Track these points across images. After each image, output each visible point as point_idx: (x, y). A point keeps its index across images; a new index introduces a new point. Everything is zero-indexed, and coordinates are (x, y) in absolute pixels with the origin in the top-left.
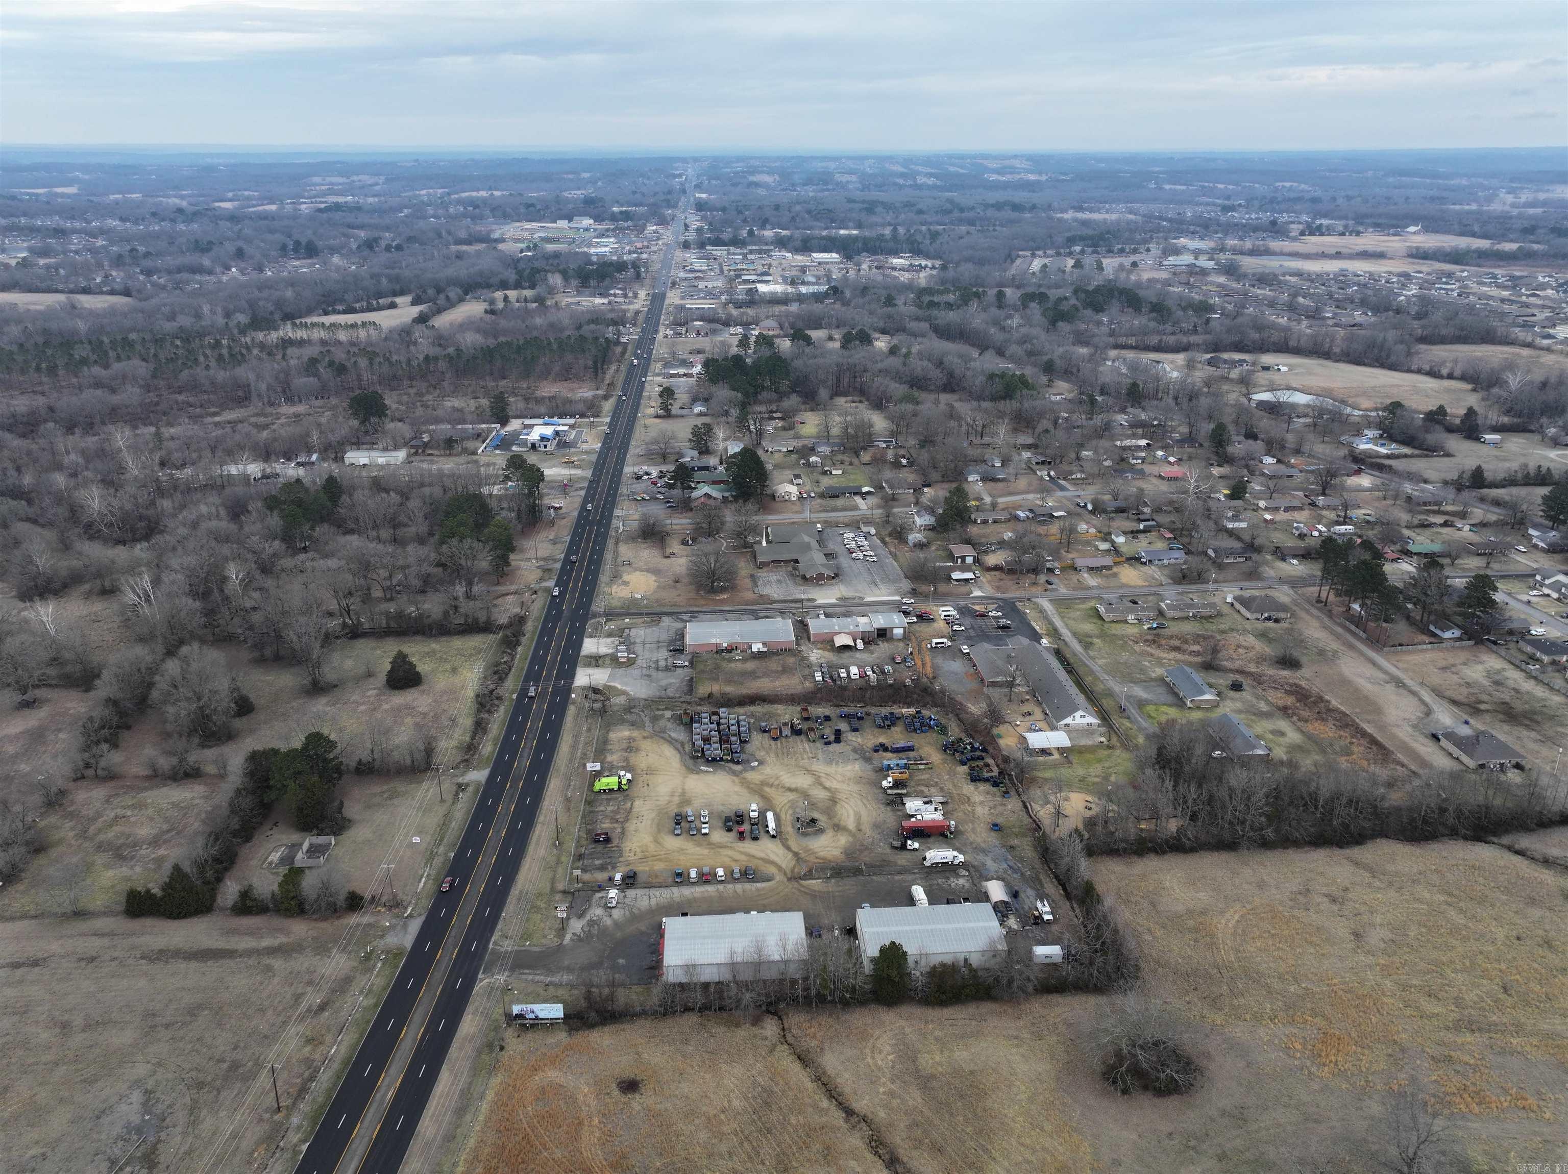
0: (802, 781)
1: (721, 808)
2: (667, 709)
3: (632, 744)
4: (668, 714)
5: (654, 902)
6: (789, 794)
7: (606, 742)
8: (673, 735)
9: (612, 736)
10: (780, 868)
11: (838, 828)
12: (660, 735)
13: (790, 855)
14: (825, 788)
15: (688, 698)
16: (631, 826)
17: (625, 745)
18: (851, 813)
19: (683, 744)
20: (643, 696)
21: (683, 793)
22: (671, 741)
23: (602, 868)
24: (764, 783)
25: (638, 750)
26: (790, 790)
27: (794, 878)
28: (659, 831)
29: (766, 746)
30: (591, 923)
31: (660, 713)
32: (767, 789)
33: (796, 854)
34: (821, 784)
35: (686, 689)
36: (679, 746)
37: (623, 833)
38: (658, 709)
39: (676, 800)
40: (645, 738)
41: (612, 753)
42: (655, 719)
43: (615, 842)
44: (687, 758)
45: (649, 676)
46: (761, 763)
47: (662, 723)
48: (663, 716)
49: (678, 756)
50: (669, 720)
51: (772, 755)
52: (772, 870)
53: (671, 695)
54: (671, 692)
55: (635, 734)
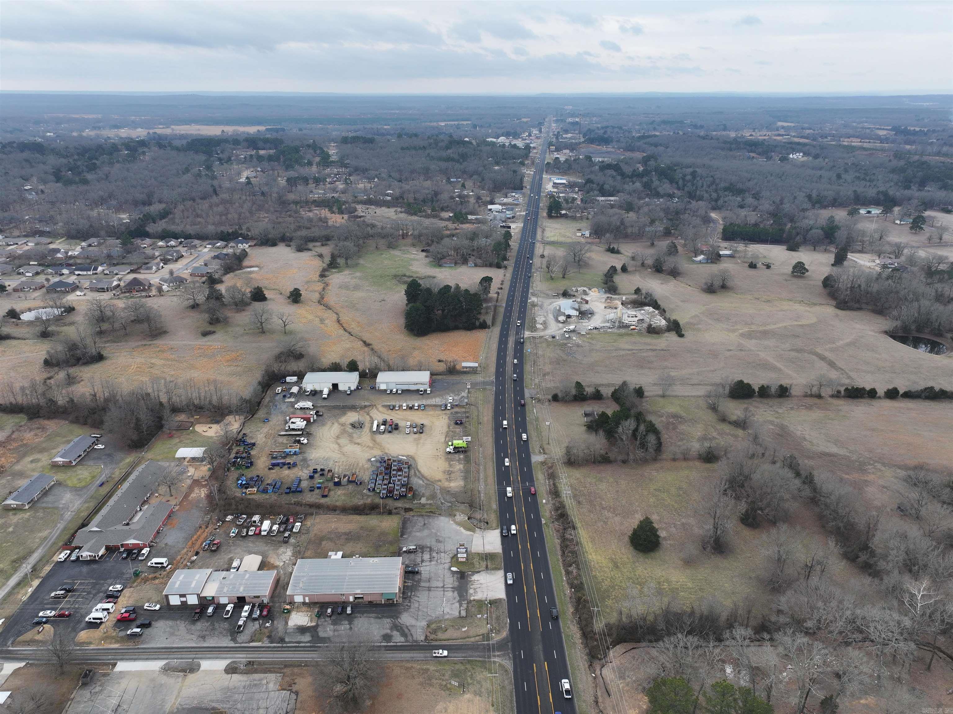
0: (350, 448)
1: (398, 436)
2: (424, 505)
3: (448, 476)
4: (423, 501)
5: (434, 400)
6: (360, 442)
7: (465, 478)
8: (421, 482)
9: (462, 483)
10: (378, 410)
11: (343, 425)
12: (430, 483)
13: (371, 415)
14: (339, 444)
15: (407, 515)
16: (445, 429)
17: (452, 475)
18: (332, 432)
19: (415, 475)
20: (442, 518)
21: (417, 444)
22: (422, 477)
23: (457, 413)
24: (372, 448)
25: (444, 472)
26: (358, 444)
27: (372, 406)
28: (431, 427)
29: (362, 471)
30: (459, 395)
31: (429, 502)
32: (371, 445)
33: (368, 414)
34: (340, 446)
35: (408, 525)
36: (417, 473)
37: (449, 427)
38: (430, 504)
39: (422, 441)
40: (440, 481)
41: (460, 470)
42: (433, 496)
43: (452, 423)
44: (413, 466)
45: (438, 541)
46: (369, 460)
47: (427, 494)
48: (428, 499)
49: (419, 467)
50: (423, 496)
51: (361, 465)
52: (381, 409)
53: (420, 519)
54: (420, 522)
55: (446, 484)
